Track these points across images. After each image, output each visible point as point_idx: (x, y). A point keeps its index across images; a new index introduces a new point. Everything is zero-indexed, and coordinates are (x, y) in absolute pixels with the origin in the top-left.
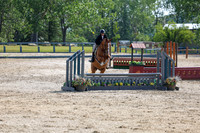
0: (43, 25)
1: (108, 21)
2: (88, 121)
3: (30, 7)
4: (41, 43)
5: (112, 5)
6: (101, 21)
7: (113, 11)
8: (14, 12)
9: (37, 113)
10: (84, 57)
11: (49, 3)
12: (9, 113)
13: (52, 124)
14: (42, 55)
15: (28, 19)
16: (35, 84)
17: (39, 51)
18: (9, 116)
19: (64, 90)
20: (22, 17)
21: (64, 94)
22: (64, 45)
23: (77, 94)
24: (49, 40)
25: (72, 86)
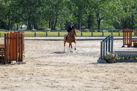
0: (84, 18)
1: (129, 14)
2: (116, 84)
3: (76, 6)
4: (83, 30)
5: (133, 3)
6: (125, 15)
7: (133, 8)
8: (65, 10)
9: (81, 78)
10: (113, 40)
11: (88, 3)
12: (62, 77)
13: (91, 85)
14: (84, 38)
15: (75, 14)
16: (79, 58)
17: (82, 36)
18: (63, 79)
19: (99, 62)
20: (70, 13)
21: (99, 65)
22: (99, 31)
23: (108, 65)
24: (89, 28)
25: (105, 60)
